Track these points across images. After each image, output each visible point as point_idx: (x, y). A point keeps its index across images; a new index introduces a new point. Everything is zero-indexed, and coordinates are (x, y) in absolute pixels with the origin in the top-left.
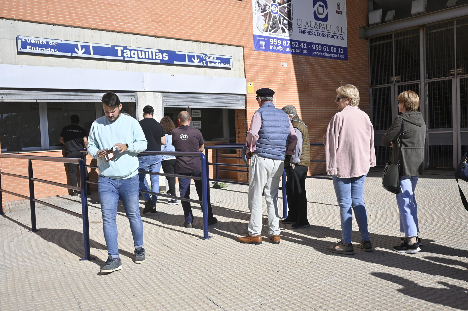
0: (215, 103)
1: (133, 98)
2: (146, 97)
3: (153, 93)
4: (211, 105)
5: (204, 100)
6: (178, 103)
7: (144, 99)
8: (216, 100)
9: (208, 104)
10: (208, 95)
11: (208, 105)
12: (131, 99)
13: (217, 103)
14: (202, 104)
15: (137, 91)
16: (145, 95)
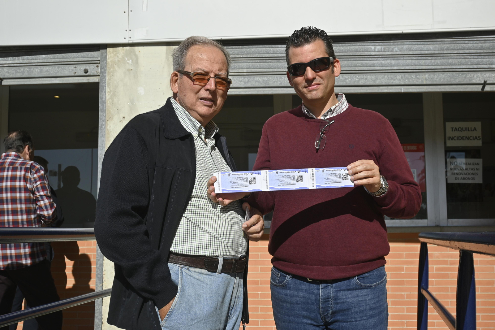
0: (434, 71)
1: (92, 69)
2: (136, 63)
3: (164, 48)
4: (413, 78)
5: (378, 64)
6: (265, 78)
7: (130, 70)
8: (439, 61)
9: (399, 76)
10: (399, 42)
11: (398, 79)
12: (86, 71)
13: (444, 71)
14: (370, 79)
15: (105, 46)
16: (136, 56)
